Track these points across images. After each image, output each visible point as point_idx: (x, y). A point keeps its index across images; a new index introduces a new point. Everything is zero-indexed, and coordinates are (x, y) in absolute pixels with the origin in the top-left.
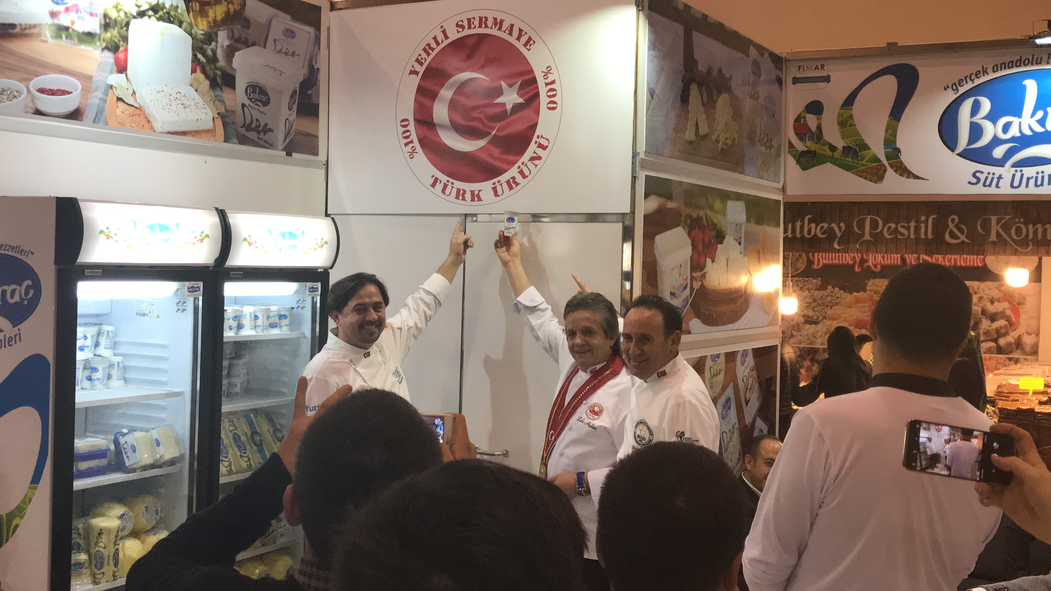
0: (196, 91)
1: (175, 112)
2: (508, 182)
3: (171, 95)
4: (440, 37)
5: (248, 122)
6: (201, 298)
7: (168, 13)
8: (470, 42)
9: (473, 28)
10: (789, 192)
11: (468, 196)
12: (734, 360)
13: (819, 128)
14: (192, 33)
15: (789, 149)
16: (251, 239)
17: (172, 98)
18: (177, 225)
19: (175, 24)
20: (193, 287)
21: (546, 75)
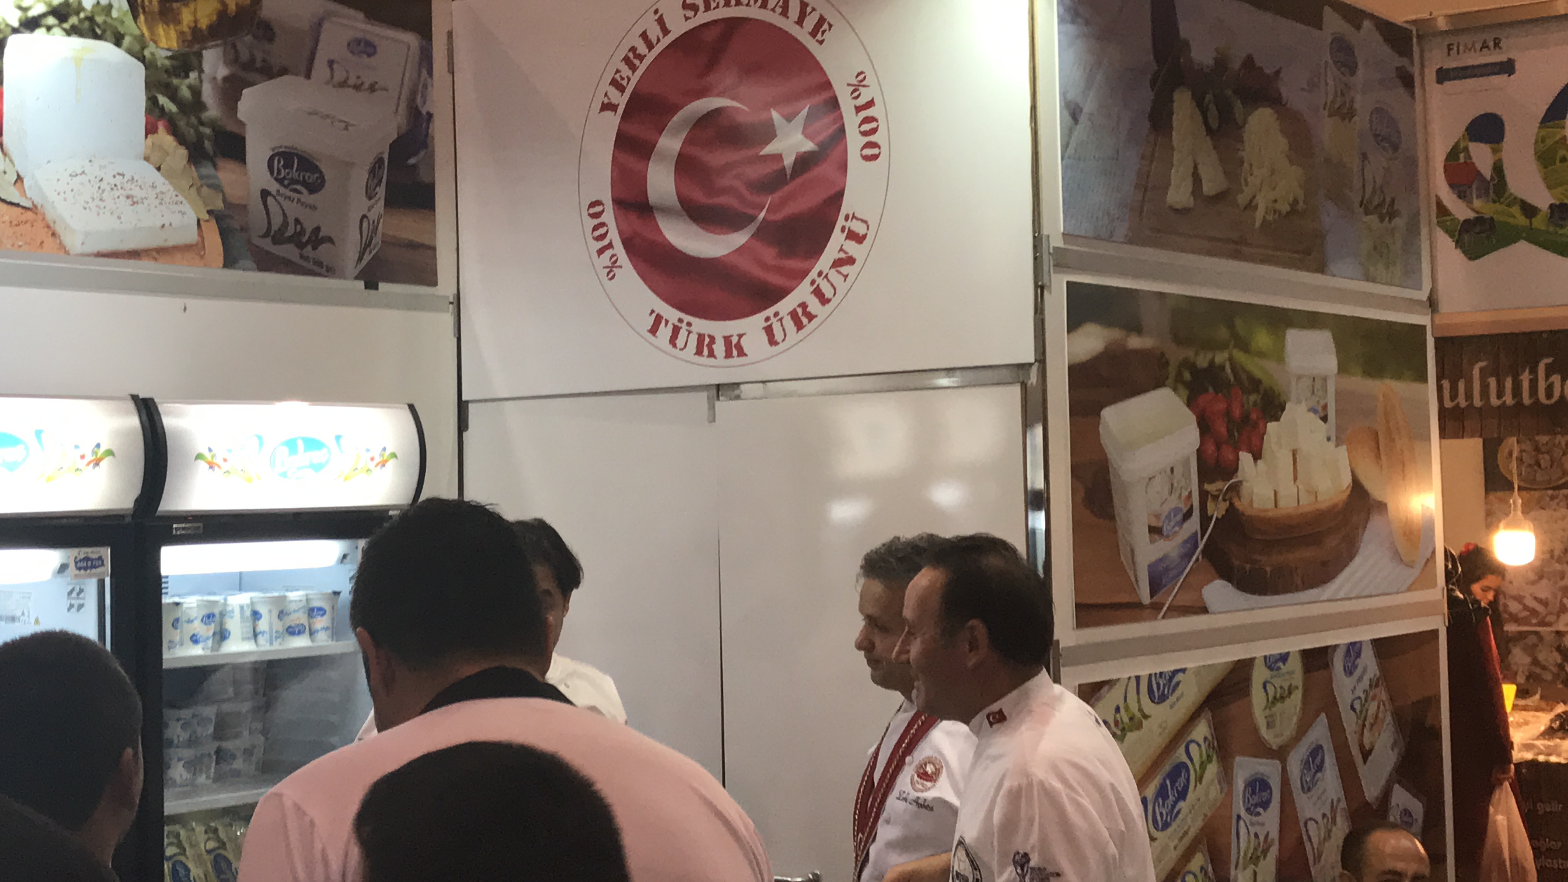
0: (159, 169)
1: (112, 213)
2: (793, 314)
3: (101, 180)
4: (654, 32)
5: (275, 227)
6: (108, 581)
7: (90, 19)
8: (710, 36)
9: (714, 9)
10: (1444, 307)
11: (719, 348)
12: (1327, 666)
13: (1498, 169)
14: (144, 57)
15: (1437, 217)
16: (213, 457)
17: (103, 185)
18: (38, 433)
19: (106, 40)
20: (86, 559)
21: (855, 92)
